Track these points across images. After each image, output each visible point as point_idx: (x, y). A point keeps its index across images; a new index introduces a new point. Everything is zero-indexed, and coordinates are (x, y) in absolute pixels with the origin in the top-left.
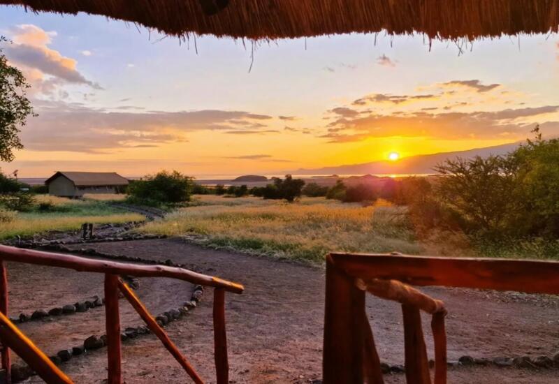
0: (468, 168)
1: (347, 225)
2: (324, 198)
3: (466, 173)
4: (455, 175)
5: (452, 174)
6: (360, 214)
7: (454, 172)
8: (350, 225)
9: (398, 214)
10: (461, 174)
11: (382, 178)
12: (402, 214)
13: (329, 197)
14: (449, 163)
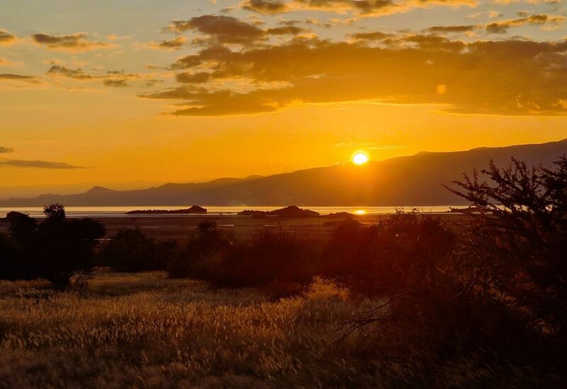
0: (541, 191)
1: (218, 356)
2: (164, 274)
3: (536, 204)
4: (509, 210)
5: (502, 207)
6: (256, 323)
7: (506, 203)
8: (226, 354)
9: (361, 322)
10: (525, 208)
11: (331, 215)
12: (370, 321)
13: (178, 273)
14: (496, 176)
